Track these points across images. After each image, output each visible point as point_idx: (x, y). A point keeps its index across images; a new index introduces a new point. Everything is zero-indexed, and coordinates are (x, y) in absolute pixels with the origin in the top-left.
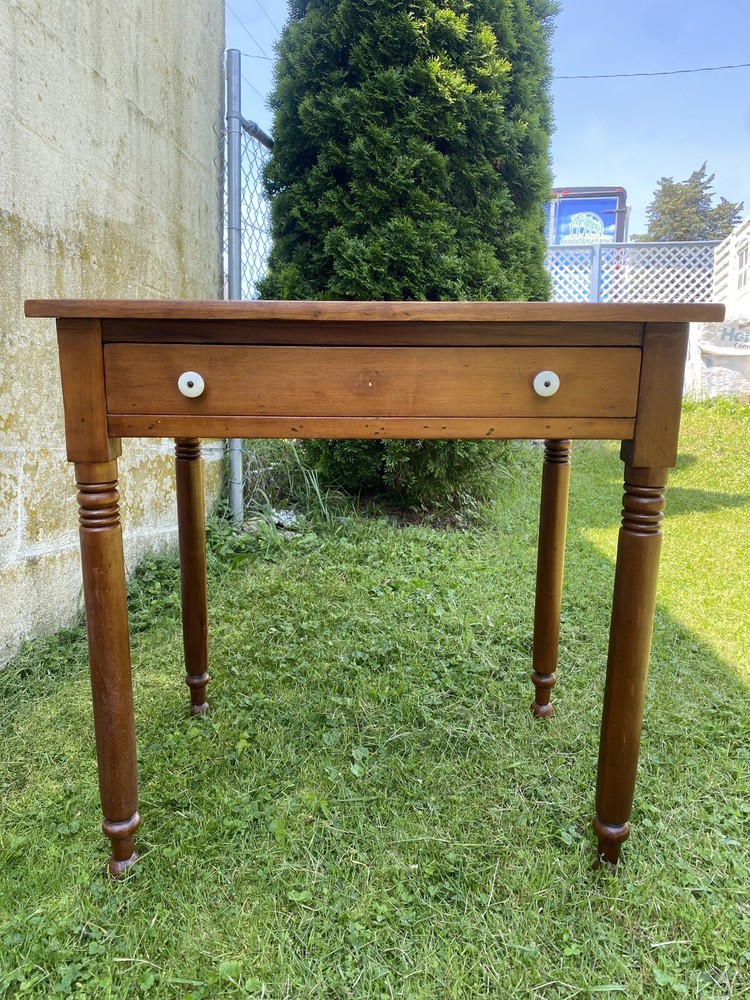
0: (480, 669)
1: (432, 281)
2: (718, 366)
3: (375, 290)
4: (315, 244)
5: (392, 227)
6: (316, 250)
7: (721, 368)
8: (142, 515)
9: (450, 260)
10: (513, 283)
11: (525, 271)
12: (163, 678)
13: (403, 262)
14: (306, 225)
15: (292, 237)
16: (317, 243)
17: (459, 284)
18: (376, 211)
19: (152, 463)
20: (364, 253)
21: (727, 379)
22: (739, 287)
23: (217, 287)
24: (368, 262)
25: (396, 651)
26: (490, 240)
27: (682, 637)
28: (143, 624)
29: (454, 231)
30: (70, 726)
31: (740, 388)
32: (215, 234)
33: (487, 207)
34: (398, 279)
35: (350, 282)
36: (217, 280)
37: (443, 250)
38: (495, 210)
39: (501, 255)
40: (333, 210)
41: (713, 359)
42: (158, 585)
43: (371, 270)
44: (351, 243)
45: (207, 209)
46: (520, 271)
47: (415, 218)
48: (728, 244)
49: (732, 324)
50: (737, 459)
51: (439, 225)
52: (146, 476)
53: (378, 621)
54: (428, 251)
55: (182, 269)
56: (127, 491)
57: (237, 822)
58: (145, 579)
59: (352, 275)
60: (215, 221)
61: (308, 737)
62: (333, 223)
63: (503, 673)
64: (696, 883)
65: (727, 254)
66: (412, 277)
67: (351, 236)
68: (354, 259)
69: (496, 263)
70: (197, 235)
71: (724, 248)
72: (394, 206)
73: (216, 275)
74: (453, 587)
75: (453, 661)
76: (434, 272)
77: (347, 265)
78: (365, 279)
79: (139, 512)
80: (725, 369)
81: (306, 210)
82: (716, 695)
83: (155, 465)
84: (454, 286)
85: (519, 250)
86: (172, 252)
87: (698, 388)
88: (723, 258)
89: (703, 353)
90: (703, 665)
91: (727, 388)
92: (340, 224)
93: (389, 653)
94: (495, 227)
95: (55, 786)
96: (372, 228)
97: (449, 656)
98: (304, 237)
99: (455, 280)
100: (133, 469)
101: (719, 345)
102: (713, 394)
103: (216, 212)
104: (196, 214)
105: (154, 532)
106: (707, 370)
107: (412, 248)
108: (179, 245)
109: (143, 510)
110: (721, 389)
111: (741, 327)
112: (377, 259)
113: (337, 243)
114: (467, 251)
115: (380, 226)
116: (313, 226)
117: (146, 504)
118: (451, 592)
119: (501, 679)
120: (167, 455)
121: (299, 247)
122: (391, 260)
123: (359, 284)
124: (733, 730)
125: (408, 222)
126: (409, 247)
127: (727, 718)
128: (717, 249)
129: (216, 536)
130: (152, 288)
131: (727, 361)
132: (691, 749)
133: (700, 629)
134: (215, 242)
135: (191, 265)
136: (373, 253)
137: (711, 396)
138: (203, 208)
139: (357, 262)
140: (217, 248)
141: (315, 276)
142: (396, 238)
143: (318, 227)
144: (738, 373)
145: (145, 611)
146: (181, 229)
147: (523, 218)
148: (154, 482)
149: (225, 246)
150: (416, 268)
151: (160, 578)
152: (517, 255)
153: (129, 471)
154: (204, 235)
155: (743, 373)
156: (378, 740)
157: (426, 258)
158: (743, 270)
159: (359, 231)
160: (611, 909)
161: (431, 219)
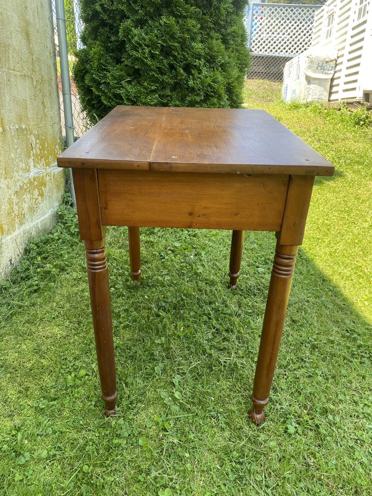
0: (229, 312)
1: (187, 60)
2: (313, 84)
3: (153, 65)
4: (112, 29)
5: (163, 24)
6: (113, 33)
7: (315, 85)
8: (24, 217)
9: (198, 46)
10: (231, 60)
11: (237, 51)
12: (56, 330)
13: (169, 47)
14: (105, 17)
15: (96, 23)
16: (114, 30)
17: (202, 62)
18: (152, 11)
19: (26, 185)
20: (145, 40)
21: (317, 92)
22: (327, 38)
23: (52, 60)
24: (148, 46)
25: (182, 300)
26: (219, 31)
27: (324, 280)
28: (36, 288)
29: (199, 26)
30: (9, 375)
31: (323, 97)
32: (48, 23)
33: (218, 8)
34: (166, 58)
35: (137, 59)
36: (52, 54)
37: (193, 39)
38: (224, 12)
39: (225, 41)
40: (123, 8)
41: (311, 80)
42: (39, 258)
43: (150, 52)
44: (136, 31)
45: (42, 6)
46: (235, 51)
47: (176, 16)
48: (323, 10)
49: (323, 61)
50: (327, 146)
51: (191, 22)
52: (24, 194)
53: (169, 278)
54: (184, 40)
55: (31, 53)
56: (15, 206)
57: (120, 441)
58: (31, 256)
59: (139, 55)
60: (47, 13)
61: (146, 369)
62: (124, 17)
63: (240, 312)
64: (360, 458)
65: (322, 17)
66: (175, 58)
67: (136, 27)
68: (139, 44)
69: (223, 47)
70: (37, 26)
71: (320, 13)
72: (162, 7)
73: (51, 51)
74: (204, 249)
75: (213, 306)
76: (188, 54)
77: (135, 48)
78: (146, 58)
79: (23, 216)
80: (316, 86)
81: (105, 6)
82: (347, 321)
83: (28, 185)
84: (200, 64)
85: (234, 37)
86: (24, 42)
87: (302, 96)
88: (319, 19)
89: (306, 77)
90: (338, 301)
91: (316, 97)
92: (128, 18)
93: (178, 302)
94: (222, 23)
95: (9, 424)
96: (150, 22)
97: (210, 303)
98: (104, 24)
99: (200, 59)
100: (16, 192)
101: (315, 72)
102: (309, 100)
103: (47, 7)
104: (36, 10)
105: (32, 225)
106: (308, 86)
107: (175, 38)
108: (28, 35)
109: (24, 214)
110: (314, 97)
111: (327, 62)
112: (152, 45)
113: (127, 31)
114: (206, 38)
115: (153, 20)
116: (110, 17)
117: (26, 210)
118: (203, 253)
119: (240, 315)
120: (34, 177)
121: (101, 30)
122: (162, 46)
123: (142, 61)
124: (359, 346)
125: (172, 20)
126: (172, 37)
127: (355, 340)
128: (316, 13)
129: (66, 218)
130: (14, 70)
131: (318, 82)
132: (341, 362)
133: (332, 275)
134: (49, 29)
135: (36, 48)
136: (150, 40)
137: (308, 101)
138: (40, 5)
139: (141, 45)
140: (50, 33)
141: (113, 51)
142: (165, 31)
143: (114, 18)
144: (323, 89)
145: (35, 278)
146: (27, 23)
147: (237, 15)
148: (29, 196)
149: (55, 31)
150: (177, 51)
151: (39, 254)
152: (233, 40)
153: (14, 194)
154: (42, 25)
155: (325, 88)
156: (185, 368)
157: (184, 45)
158: (330, 28)
159: (140, 23)
160: (322, 477)
161: (185, 17)
